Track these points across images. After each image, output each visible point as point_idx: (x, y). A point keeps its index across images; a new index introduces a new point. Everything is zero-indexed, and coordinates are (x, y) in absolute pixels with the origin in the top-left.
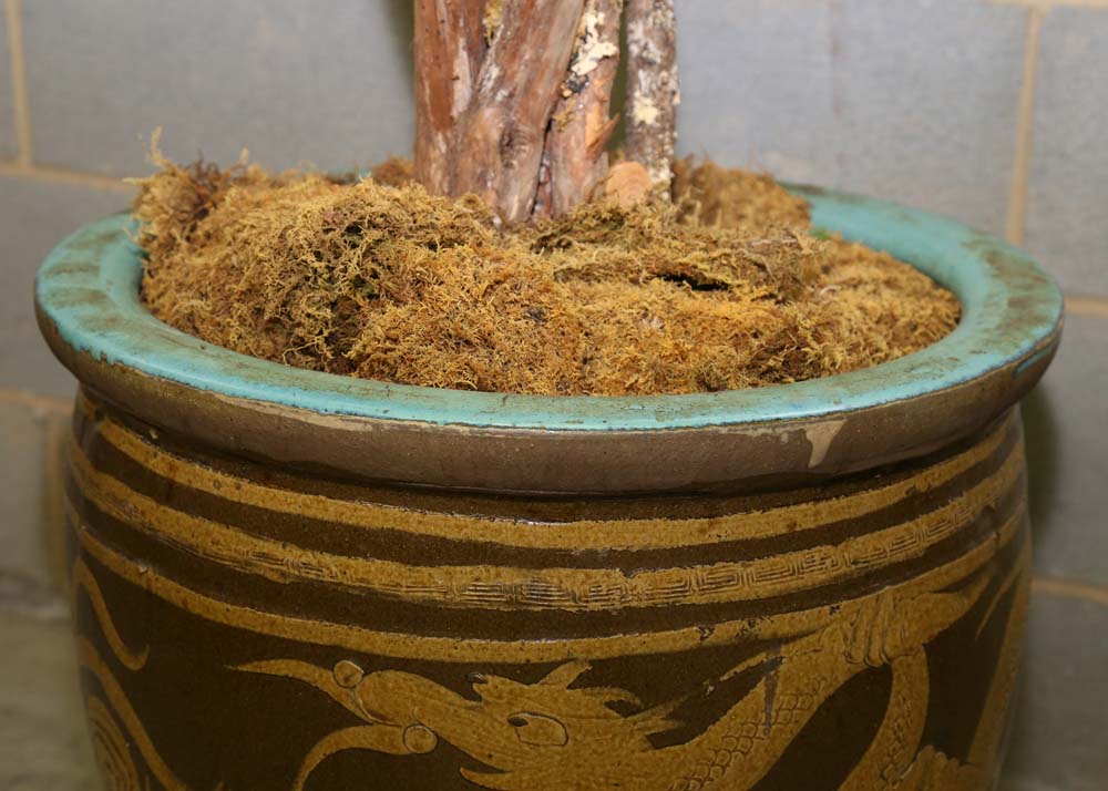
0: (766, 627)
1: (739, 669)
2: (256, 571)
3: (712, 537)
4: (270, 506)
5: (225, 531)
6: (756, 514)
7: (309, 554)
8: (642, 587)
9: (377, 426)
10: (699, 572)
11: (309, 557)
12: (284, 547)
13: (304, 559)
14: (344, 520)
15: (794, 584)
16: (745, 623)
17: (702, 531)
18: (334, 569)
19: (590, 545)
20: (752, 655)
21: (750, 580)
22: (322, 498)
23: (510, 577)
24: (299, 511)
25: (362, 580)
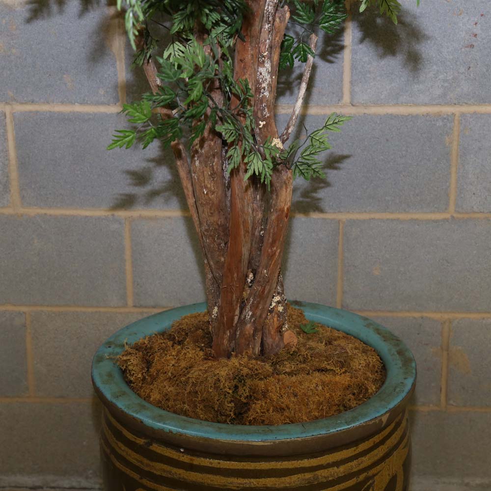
0: (371, 473)
1: (365, 487)
2: (228, 487)
3: (357, 452)
4: (231, 467)
5: (215, 477)
6: (367, 442)
7: (246, 480)
8: (342, 470)
9: (274, 443)
10: (355, 462)
11: (246, 481)
12: (237, 479)
13: (244, 482)
14: (257, 468)
15: (376, 458)
16: (366, 474)
17: (355, 450)
18: (255, 483)
19: (328, 462)
20: (369, 481)
21: (366, 461)
22: (249, 463)
23: (308, 476)
24: (242, 468)
25: (264, 485)
